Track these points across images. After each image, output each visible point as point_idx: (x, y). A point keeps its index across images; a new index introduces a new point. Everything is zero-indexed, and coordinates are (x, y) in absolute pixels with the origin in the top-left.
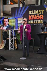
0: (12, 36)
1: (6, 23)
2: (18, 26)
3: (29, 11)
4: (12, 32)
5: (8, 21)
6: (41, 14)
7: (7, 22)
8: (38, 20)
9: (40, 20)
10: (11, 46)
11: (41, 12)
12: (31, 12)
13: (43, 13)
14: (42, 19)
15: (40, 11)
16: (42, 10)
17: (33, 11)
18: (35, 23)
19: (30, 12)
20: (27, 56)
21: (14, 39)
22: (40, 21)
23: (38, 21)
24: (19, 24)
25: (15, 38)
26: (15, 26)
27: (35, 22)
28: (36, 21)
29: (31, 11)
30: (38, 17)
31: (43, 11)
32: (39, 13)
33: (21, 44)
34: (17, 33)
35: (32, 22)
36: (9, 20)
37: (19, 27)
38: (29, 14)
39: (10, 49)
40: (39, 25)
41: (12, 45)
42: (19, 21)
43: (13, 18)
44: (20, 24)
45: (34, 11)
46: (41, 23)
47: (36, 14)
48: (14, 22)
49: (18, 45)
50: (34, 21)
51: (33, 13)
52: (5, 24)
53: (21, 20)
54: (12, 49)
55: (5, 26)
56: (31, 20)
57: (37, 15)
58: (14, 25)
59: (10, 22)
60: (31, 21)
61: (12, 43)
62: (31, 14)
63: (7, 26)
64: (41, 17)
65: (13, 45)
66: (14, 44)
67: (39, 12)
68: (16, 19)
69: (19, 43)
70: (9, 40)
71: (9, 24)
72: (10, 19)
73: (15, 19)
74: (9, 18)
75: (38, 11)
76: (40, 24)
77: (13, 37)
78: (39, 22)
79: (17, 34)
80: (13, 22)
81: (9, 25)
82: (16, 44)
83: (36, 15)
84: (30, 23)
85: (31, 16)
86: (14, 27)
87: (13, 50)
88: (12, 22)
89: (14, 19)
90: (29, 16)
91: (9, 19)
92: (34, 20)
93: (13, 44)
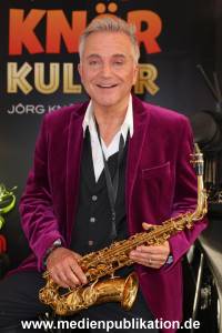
18: (77, 89)
35: (47, 81)
46: (139, 90)
50: (68, 67)
57: (100, 8)
84: (26, 88)
90: (16, 14)
92: (63, 56)
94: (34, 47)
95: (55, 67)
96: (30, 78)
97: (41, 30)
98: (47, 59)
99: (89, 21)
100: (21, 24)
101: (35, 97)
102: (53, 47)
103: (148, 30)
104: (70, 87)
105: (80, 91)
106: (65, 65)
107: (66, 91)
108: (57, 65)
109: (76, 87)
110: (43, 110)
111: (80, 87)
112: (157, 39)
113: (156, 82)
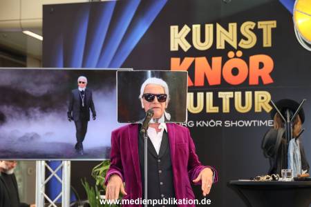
3: (174, 29)
6: (258, 49)
8: (233, 88)
13: (267, 42)
15: (247, 27)
17: (196, 28)
18: (216, 110)
19: (177, 38)
22: (248, 94)
23: (238, 95)
27: (218, 102)
28: (225, 96)
29: (186, 29)
30: (235, 71)
31: (267, 26)
35: (195, 105)
38: (174, 48)
40: (248, 123)
45: (209, 28)
46: (258, 109)
47: (220, 45)
50: (210, 95)
51: (203, 40)
57: (231, 54)
62: (186, 47)
75: (233, 26)
76: (251, 115)
78: (243, 104)
83: (224, 54)
85: (188, 61)
90: (175, 61)
92: (206, 87)
95: (200, 95)
97: (192, 69)
98: (195, 90)
99: (223, 63)
102: (199, 82)
103: (264, 68)
104: (211, 109)
105: (217, 111)
106: (208, 94)
107: (208, 111)
108: (202, 94)
109: (215, 108)
110: (193, 125)
111: (217, 108)
112: (270, 74)
113: (270, 103)
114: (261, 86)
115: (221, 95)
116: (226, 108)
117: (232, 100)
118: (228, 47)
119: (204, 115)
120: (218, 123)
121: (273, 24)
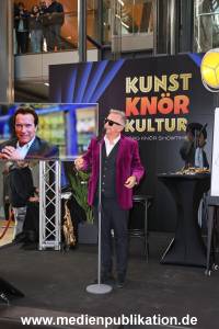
0: (54, 187)
1: (25, 130)
2: (80, 142)
3: (128, 79)
4: (54, 168)
5: (36, 122)
6: (180, 91)
7: (28, 125)
8: (164, 116)
9: (176, 117)
10: (47, 233)
11: (180, 81)
12: (137, 85)
13: (186, 87)
14: (185, 111)
15: (173, 78)
16: (183, 76)
17: (142, 79)
18: (153, 130)
19: (130, 85)
20: (116, 276)
21: (63, 200)
22: (173, 120)
23: (167, 120)
24: (83, 133)
25: (67, 196)
26: (66, 146)
27: (154, 125)
28: (159, 121)
29: (135, 80)
30: (165, 106)
31: (186, 77)
32: (171, 89)
33: (90, 220)
34: (74, 175)
35: (141, 126)
36: (40, 119)
37: (82, 146)
38: (128, 91)
39: (43, 244)
40: (173, 138)
41: (50, 227)
42: (83, 120)
43: (57, 109)
44: (85, 136)
45: (150, 78)
46: (179, 129)
47: (157, 90)
48: (59, 126)
49: (80, 225)
50: (150, 121)
51: (146, 86)
52: (22, 134)
53: (90, 119)
54: (50, 244)
55: (22, 145)
56: (135, 118)
57: (163, 95)
58: (59, 140)
59: (43, 127)
60: (138, 121)
61: (53, 221)
62: (135, 90)
63: (30, 144)
64: (178, 106)
65: (57, 227)
66: (63, 221)
67: (169, 84)
68: (68, 115)
69: (86, 219)
70: (38, 203)
71: (40, 134)
72: (44, 115)
73: (66, 112)
74: (38, 109)
75: (164, 77)
76: (175, 132)
77: (57, 193)
78: (170, 126)
79: (73, 179)
80: (55, 126)
81: (37, 139)
82: (69, 222)
83: (158, 95)
84: (133, 130)
85: (136, 99)
86: (60, 148)
87: (58, 248)
88: (51, 127)
89: (62, 112)
90: (129, 99)
91: (37, 112)
92: (147, 116)
93: (57, 222)
94: (136, 113)
95: (144, 121)
96: (134, 126)
97: (138, 106)
98: (141, 117)
99: (158, 101)
100: (130, 104)
101: (136, 133)
102: (143, 112)
103: (183, 104)
104: (150, 129)
106: (148, 120)
107: (148, 130)
109: (153, 128)
110: (139, 139)
112: (188, 107)
114: (181, 115)
115: (157, 120)
116: (159, 128)
117: (163, 124)
118: (161, 90)
119: (146, 133)
120: (155, 138)
121: (189, 76)
